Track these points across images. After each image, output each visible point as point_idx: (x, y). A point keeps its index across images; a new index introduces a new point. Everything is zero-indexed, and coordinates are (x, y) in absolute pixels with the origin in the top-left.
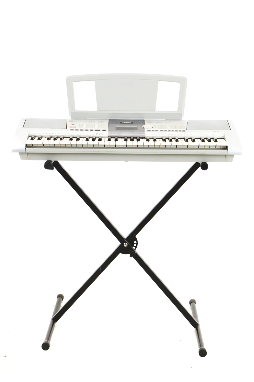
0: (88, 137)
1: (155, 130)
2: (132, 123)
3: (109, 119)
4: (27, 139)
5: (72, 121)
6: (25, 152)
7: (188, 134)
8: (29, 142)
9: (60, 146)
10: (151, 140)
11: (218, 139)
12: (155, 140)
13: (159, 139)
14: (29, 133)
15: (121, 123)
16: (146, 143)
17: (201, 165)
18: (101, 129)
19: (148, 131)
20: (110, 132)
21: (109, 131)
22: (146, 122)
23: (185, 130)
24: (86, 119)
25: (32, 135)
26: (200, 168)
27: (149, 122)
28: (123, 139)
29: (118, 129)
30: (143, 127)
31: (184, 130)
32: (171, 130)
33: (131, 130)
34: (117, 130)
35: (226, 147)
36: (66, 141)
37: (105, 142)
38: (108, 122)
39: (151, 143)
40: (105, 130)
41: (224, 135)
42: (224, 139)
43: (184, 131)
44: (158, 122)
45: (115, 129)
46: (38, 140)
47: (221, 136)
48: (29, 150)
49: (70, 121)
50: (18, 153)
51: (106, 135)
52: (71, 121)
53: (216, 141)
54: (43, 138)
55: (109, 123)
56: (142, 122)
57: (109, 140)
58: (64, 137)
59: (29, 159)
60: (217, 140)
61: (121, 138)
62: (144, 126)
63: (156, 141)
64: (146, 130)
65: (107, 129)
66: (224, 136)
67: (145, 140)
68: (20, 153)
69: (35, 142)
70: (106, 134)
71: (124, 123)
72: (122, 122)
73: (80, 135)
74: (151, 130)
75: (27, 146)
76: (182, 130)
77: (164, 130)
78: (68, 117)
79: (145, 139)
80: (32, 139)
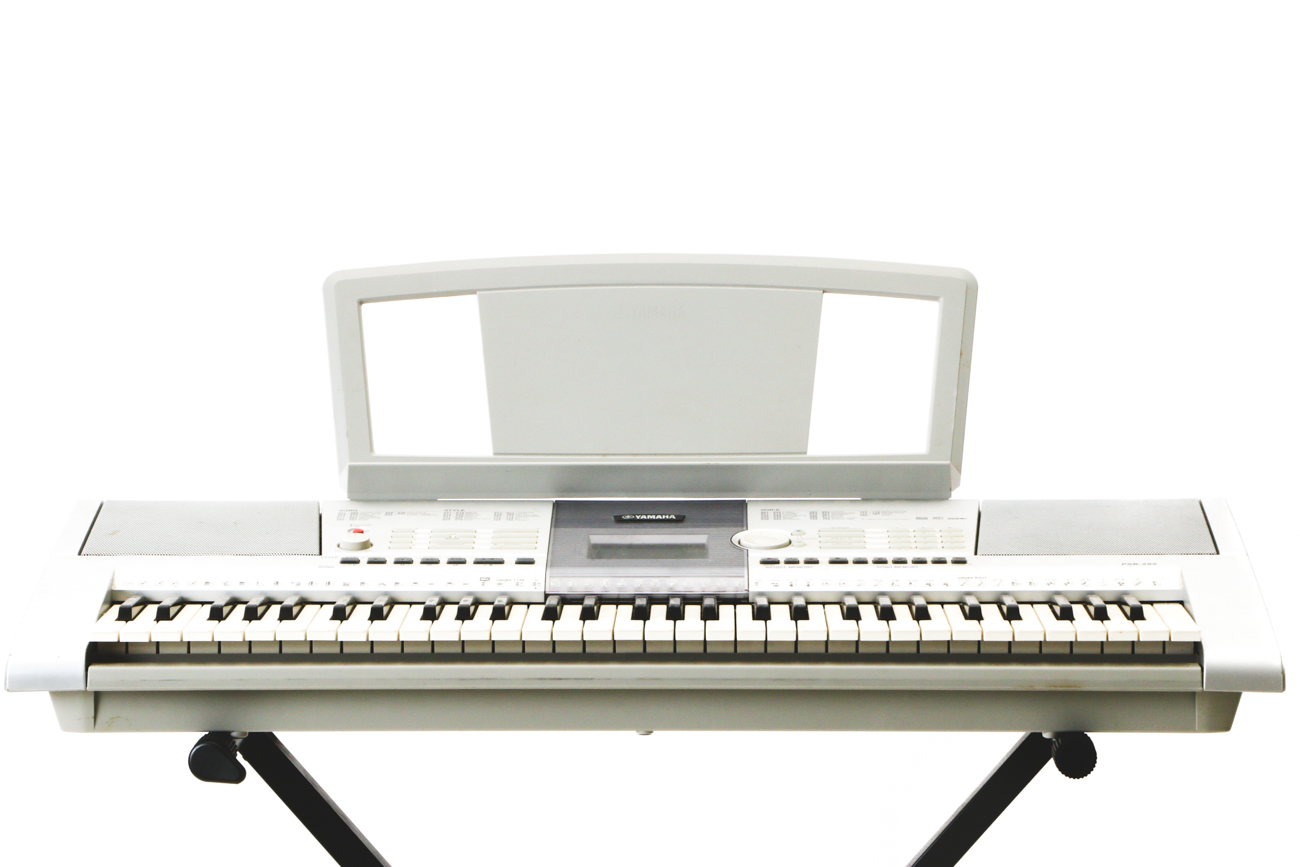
0: (433, 601)
1: (801, 555)
2: (680, 520)
3: (554, 499)
4: (101, 616)
5: (354, 514)
6: (81, 687)
7: (986, 576)
8: (112, 630)
9: (280, 654)
10: (780, 613)
11: (1151, 603)
12: (800, 614)
13: (824, 604)
14: (112, 584)
15: (619, 520)
16: (751, 631)
17: (1054, 748)
18: (510, 557)
19: (764, 562)
20: (557, 571)
21: (553, 562)
22: (753, 513)
23: (967, 552)
24: (435, 500)
25: (128, 594)
26: (1051, 763)
27: (771, 514)
28: (627, 610)
29: (600, 553)
30: (735, 539)
31: (959, 555)
32: (890, 557)
33: (677, 557)
34: (599, 556)
35: (1190, 650)
36: (315, 626)
37: (527, 625)
38: (546, 514)
39: (781, 628)
40: (531, 562)
41: (1183, 583)
42: (1182, 603)
43: (962, 562)
44: (820, 516)
45: (585, 551)
46: (158, 619)
47: (1167, 586)
48: (108, 676)
49: (341, 516)
50: (46, 695)
51: (532, 589)
52: (348, 514)
53: (1136, 614)
54: (188, 607)
55: (557, 522)
56: (733, 514)
57: (551, 614)
58: (303, 603)
59: (109, 728)
60: (1141, 609)
61: (617, 601)
62: (741, 536)
63: (806, 617)
64: (755, 557)
65: (540, 555)
66: (1184, 591)
67: (745, 611)
68: (57, 695)
69: (144, 629)
70: (533, 582)
71: (635, 521)
72: (622, 515)
73: (391, 588)
74: (782, 555)
75: (98, 653)
76: (949, 556)
77: (850, 556)
78: (331, 490)
79: (748, 608)
80: (125, 615)
